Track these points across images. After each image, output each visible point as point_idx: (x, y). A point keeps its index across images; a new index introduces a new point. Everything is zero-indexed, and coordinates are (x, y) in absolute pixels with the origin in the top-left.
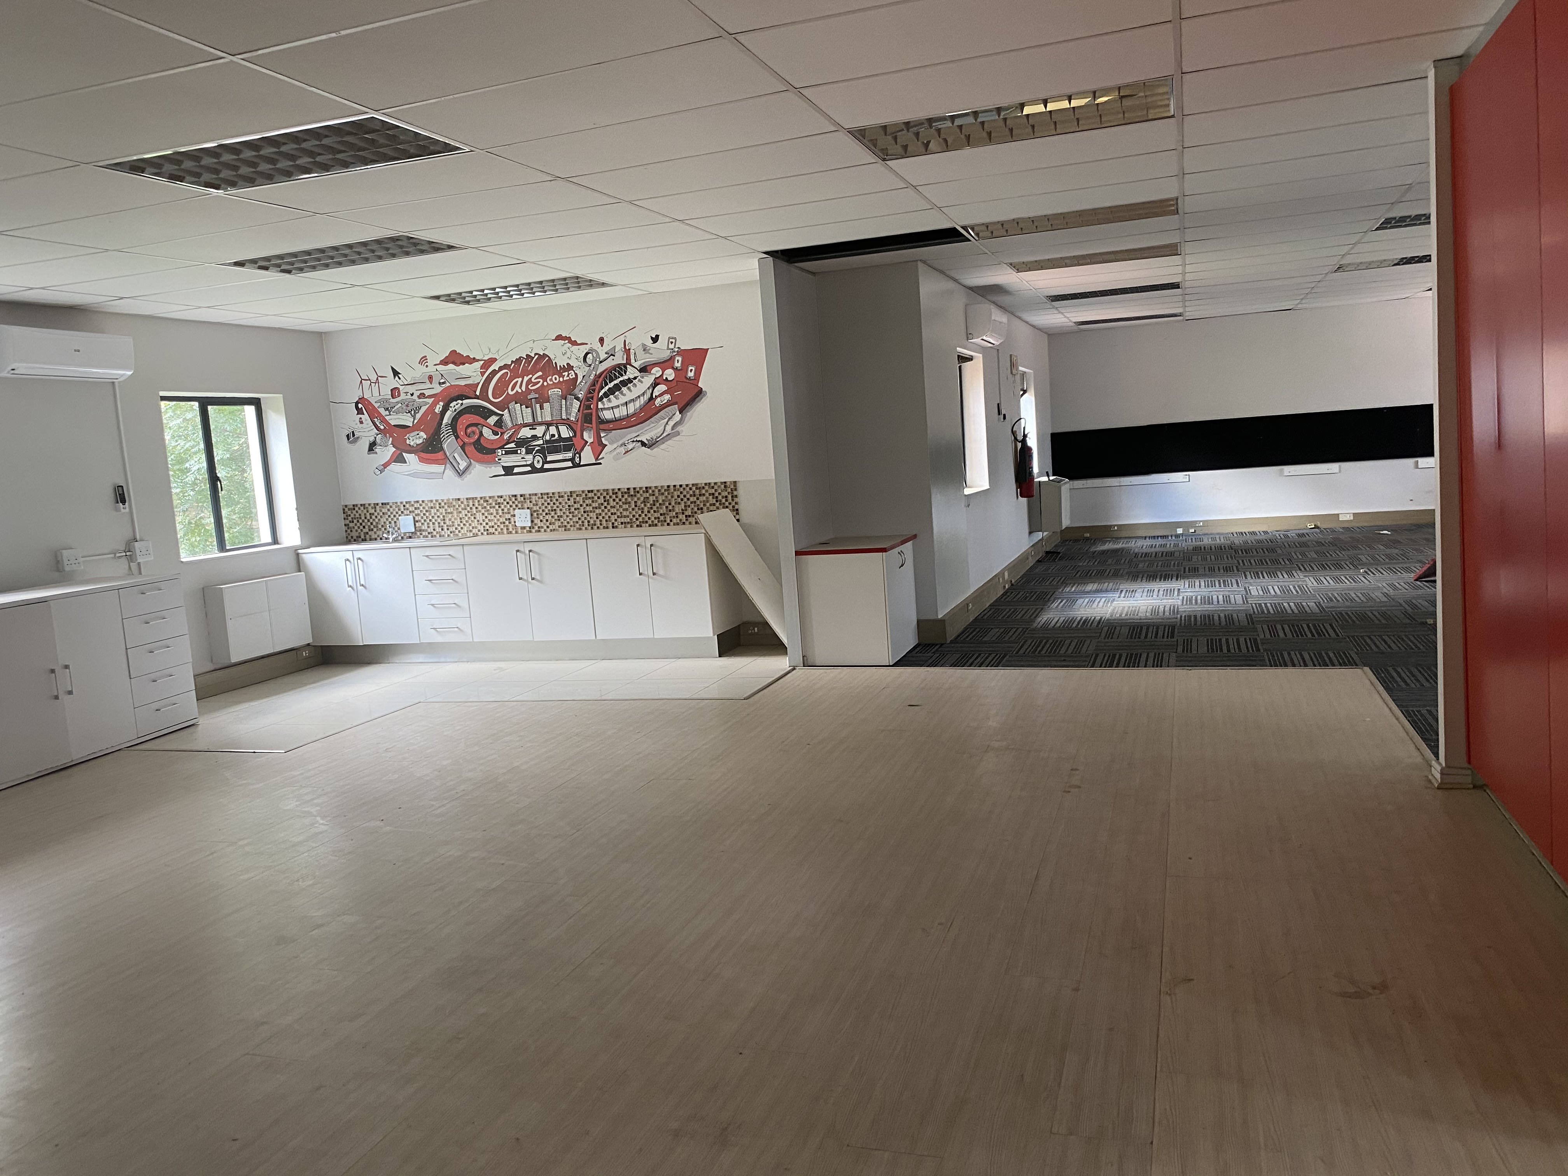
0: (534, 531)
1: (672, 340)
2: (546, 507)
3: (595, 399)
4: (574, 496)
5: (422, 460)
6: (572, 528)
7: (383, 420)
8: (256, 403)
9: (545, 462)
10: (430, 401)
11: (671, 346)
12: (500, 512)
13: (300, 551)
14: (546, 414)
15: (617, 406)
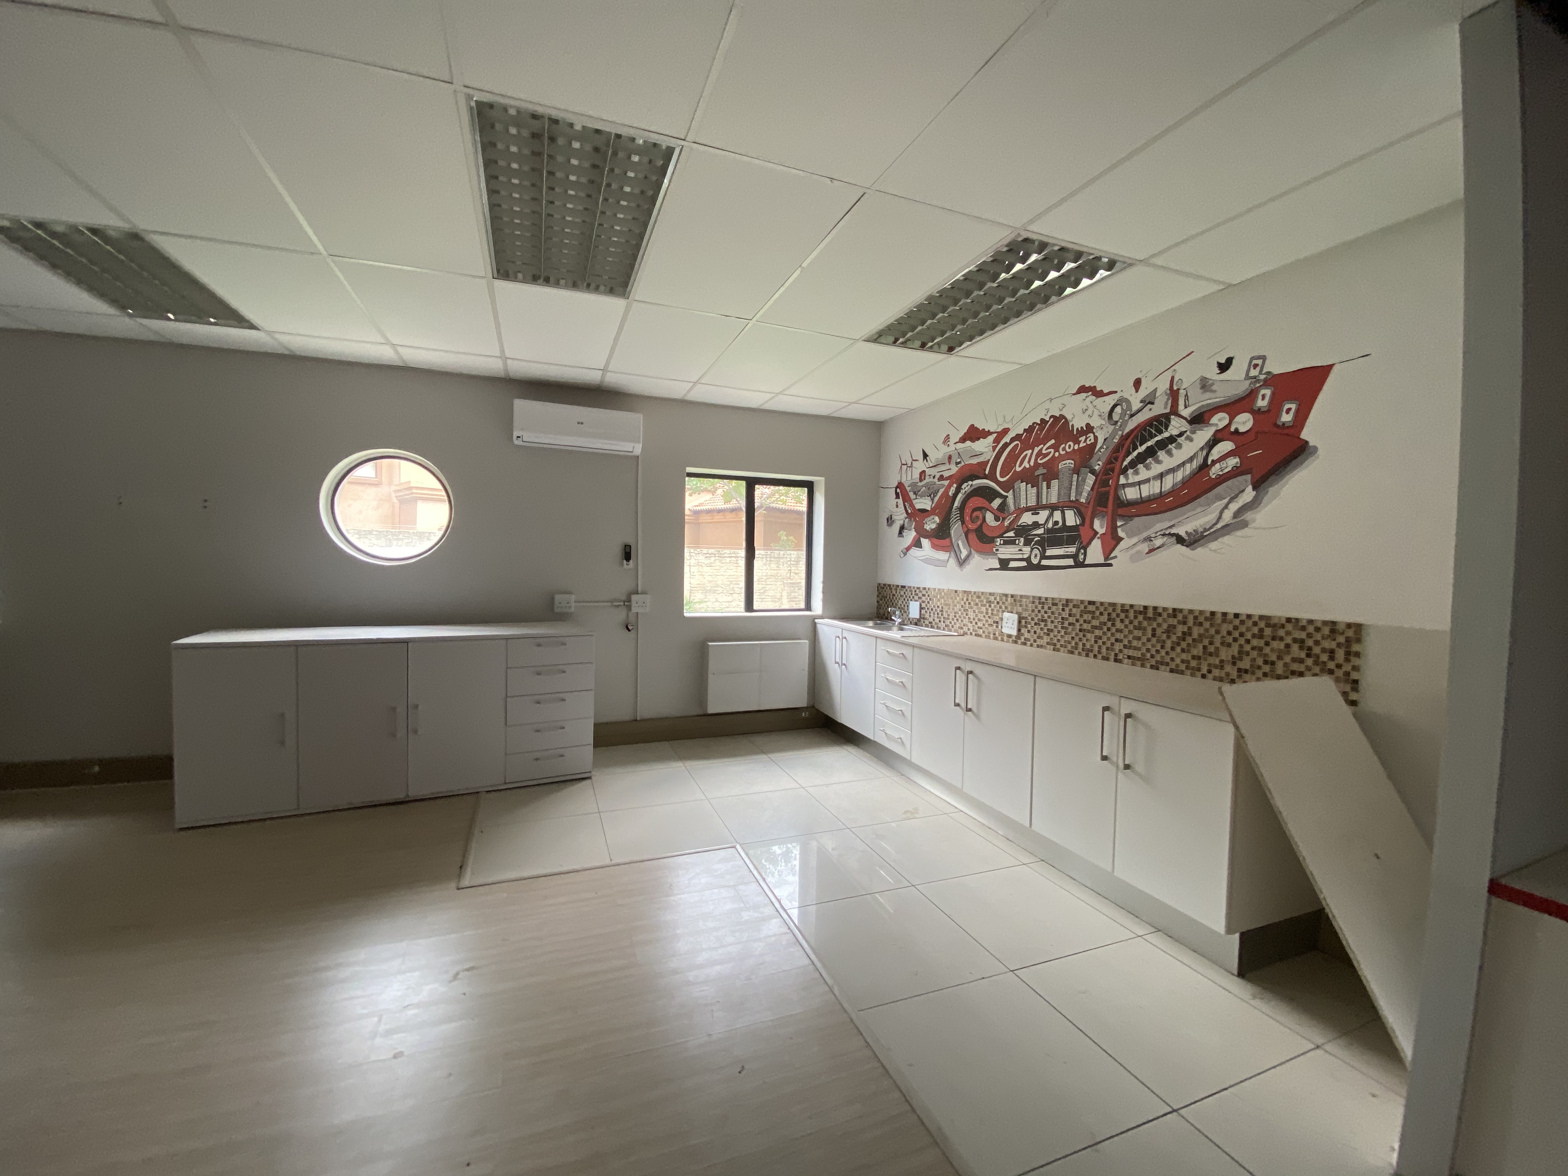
1: (1258, 362)
2: (1036, 615)
3: (1117, 470)
4: (1071, 605)
5: (935, 547)
6: (1062, 649)
7: (912, 505)
8: (810, 486)
11: (1254, 373)
12: (990, 611)
13: (816, 621)
14: (1052, 495)
15: (1148, 481)
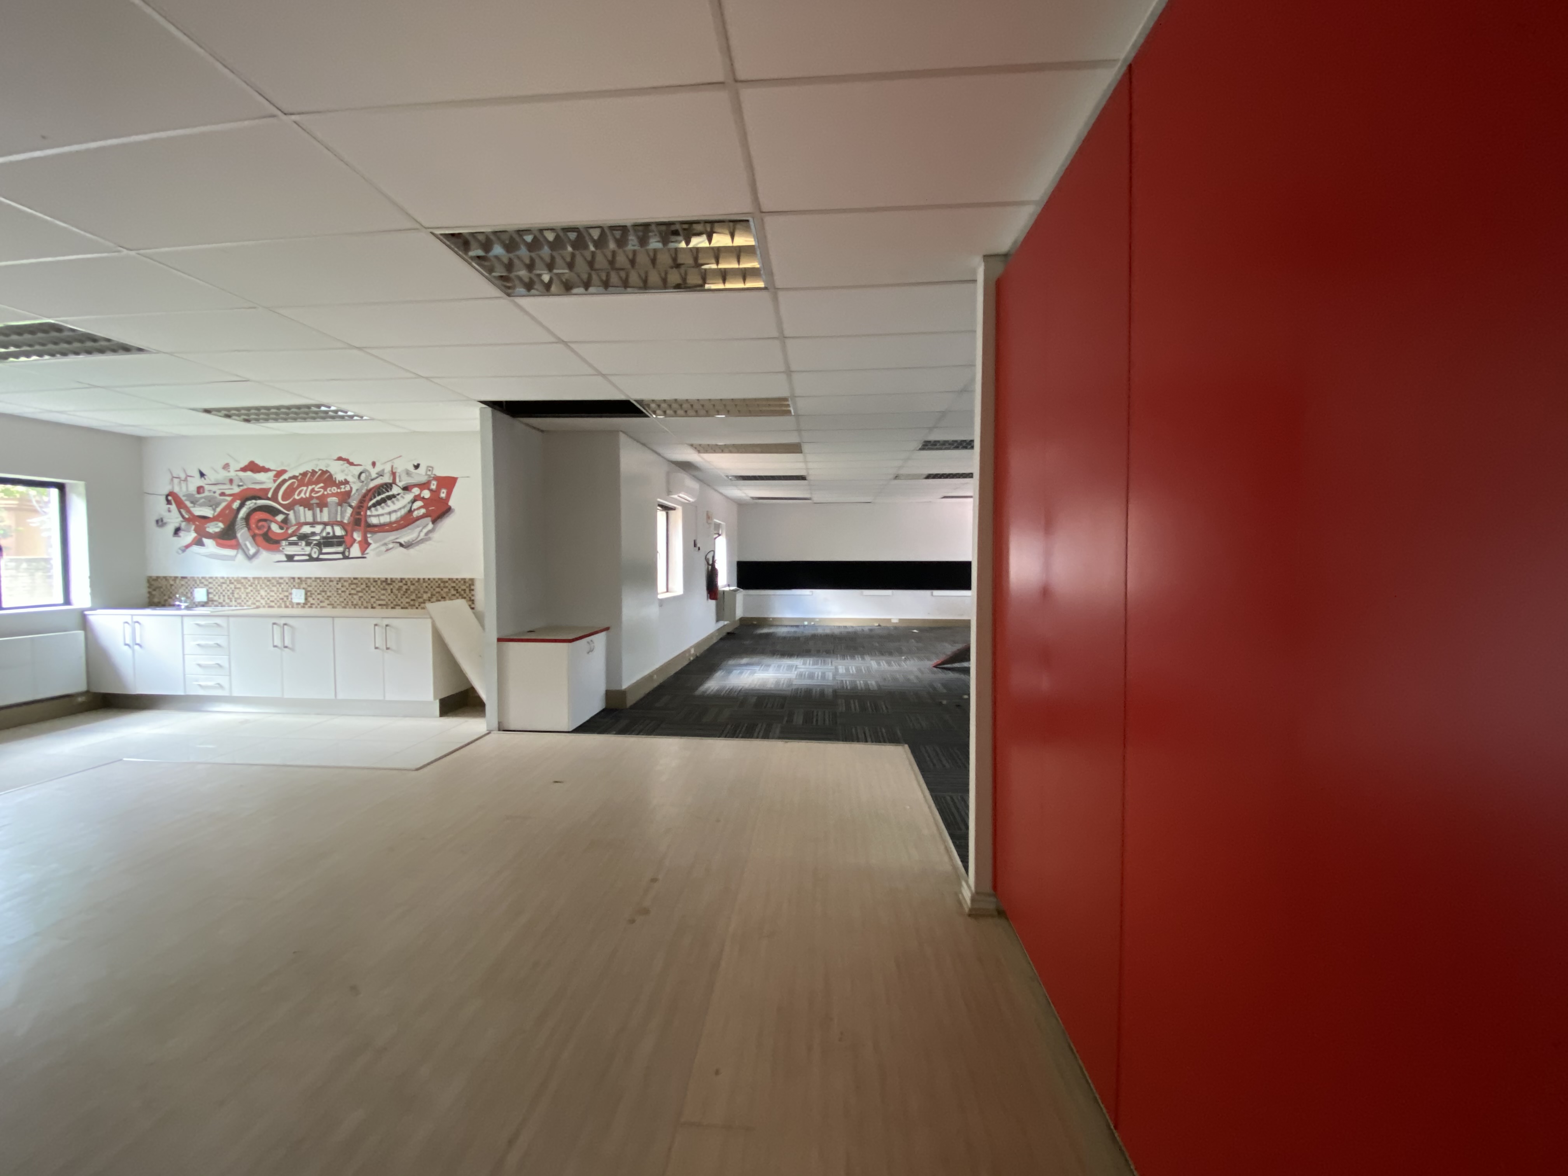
0: (307, 606)
1: (430, 468)
2: (318, 589)
3: (365, 507)
4: (342, 581)
5: (218, 545)
6: (338, 607)
7: (188, 511)
8: (59, 486)
9: (321, 553)
10: (229, 499)
11: (429, 473)
12: (280, 589)
13: (86, 613)
14: (325, 516)
15: (382, 515)
